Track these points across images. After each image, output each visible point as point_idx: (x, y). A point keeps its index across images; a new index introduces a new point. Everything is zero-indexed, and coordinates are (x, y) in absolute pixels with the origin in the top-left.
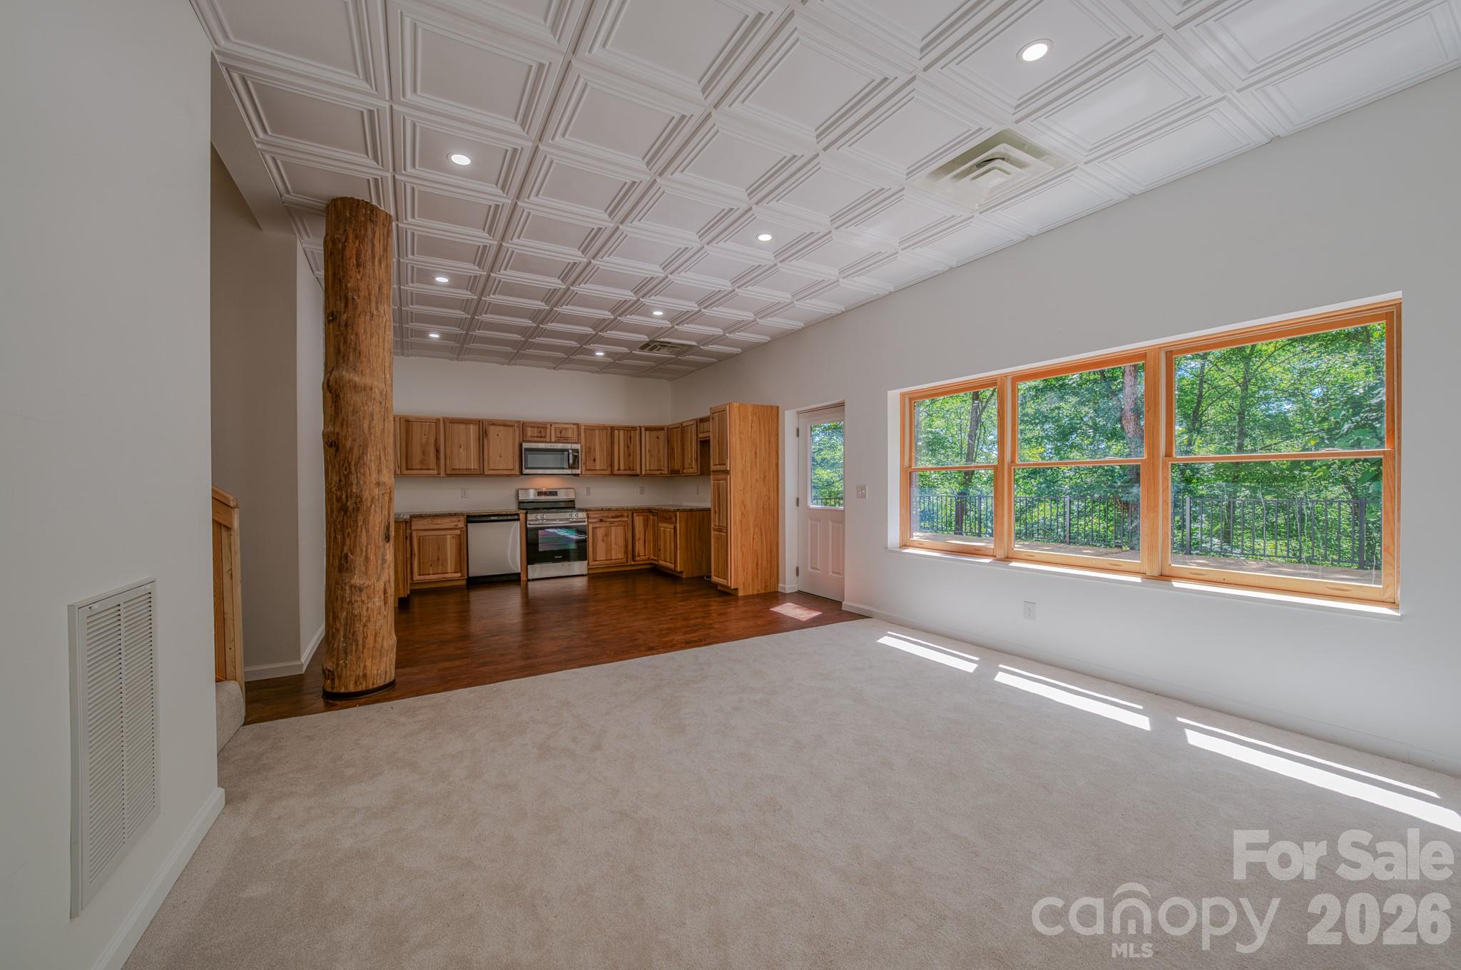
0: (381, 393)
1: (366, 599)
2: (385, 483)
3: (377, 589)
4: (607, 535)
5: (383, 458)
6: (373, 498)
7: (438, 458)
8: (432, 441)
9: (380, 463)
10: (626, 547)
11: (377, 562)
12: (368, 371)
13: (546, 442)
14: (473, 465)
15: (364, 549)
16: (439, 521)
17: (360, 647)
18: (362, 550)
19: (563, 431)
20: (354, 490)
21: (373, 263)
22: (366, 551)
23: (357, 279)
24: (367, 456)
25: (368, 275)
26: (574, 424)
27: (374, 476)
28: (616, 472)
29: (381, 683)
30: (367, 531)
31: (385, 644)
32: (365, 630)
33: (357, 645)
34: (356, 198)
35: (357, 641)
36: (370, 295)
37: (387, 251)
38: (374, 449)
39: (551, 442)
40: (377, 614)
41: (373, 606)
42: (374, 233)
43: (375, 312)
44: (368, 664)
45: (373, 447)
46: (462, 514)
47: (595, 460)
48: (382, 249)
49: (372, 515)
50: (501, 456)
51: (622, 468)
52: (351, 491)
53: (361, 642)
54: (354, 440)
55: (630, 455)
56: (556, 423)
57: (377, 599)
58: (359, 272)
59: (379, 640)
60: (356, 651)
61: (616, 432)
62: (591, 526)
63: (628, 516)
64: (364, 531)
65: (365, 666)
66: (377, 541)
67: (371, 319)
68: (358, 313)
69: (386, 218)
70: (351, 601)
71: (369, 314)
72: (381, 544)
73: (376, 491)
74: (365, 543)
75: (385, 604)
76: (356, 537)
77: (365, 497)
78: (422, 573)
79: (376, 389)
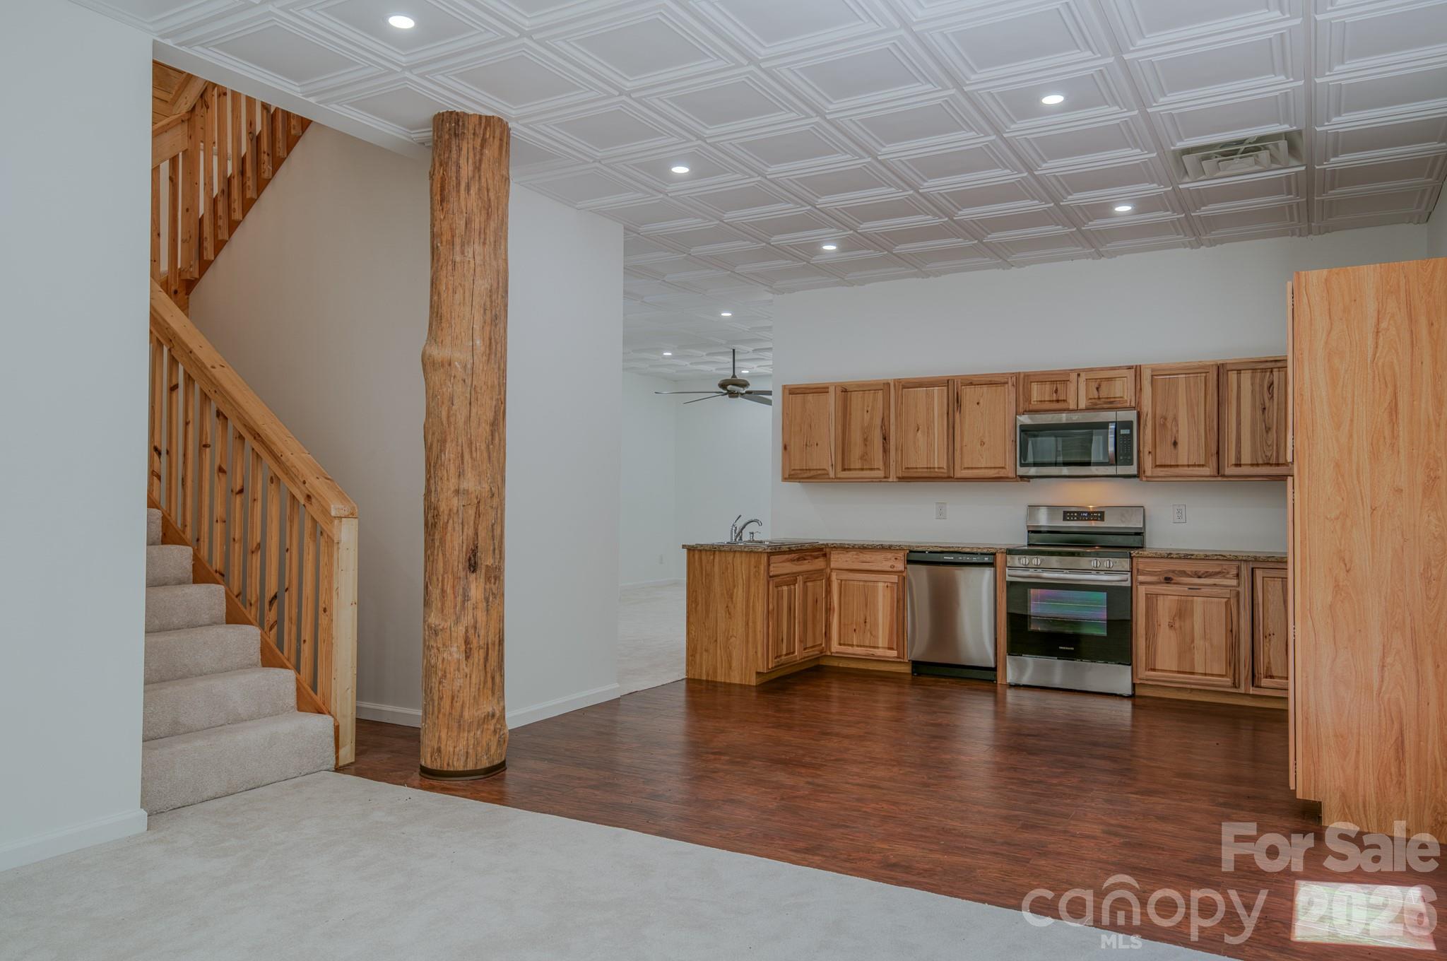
0: (465, 367)
1: (442, 646)
2: (468, 491)
3: (454, 634)
4: (1182, 613)
5: (467, 456)
6: (450, 510)
7: (886, 451)
8: (878, 422)
9: (463, 463)
10: (1233, 647)
11: (455, 597)
12: (448, 340)
13: (1068, 410)
14: (939, 461)
15: (440, 579)
16: (867, 556)
17: (436, 709)
18: (438, 579)
19: (1104, 384)
20: (433, 500)
21: (458, 191)
22: (443, 581)
23: (441, 220)
24: (445, 454)
25: (451, 212)
26: (1130, 368)
27: (454, 480)
28: (1229, 471)
29: (459, 766)
30: (444, 555)
31: (466, 714)
32: (441, 688)
33: (433, 706)
34: (441, 112)
35: (433, 700)
36: (453, 237)
37: (479, 170)
38: (455, 443)
39: (1077, 410)
40: (455, 670)
41: (450, 658)
42: (460, 150)
43: (458, 259)
44: (444, 735)
45: (452, 441)
46: (900, 548)
47: (1175, 444)
48: (471, 168)
49: (449, 534)
50: (983, 443)
51: (1246, 458)
52: (431, 499)
53: (436, 703)
54: (433, 434)
55: (1268, 430)
56: (1091, 370)
57: (454, 649)
58: (442, 209)
59: (458, 705)
60: (432, 714)
61: (1233, 376)
63: (1238, 576)
64: (440, 555)
65: (439, 737)
66: (455, 570)
67: (454, 269)
68: (440, 264)
69: (480, 124)
70: (429, 646)
71: (450, 263)
72: (462, 574)
73: (455, 501)
74: (441, 572)
75: (467, 658)
76: (433, 561)
77: (441, 510)
78: (842, 642)
79: (456, 363)
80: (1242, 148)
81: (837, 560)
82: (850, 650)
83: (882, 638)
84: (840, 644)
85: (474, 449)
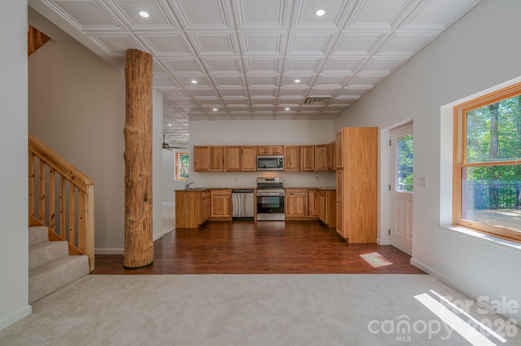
0: (142, 134)
1: (135, 226)
2: (144, 175)
3: (140, 222)
4: (295, 201)
5: (143, 164)
6: (138, 181)
7: (223, 164)
8: (221, 156)
9: (142, 166)
10: (304, 208)
11: (140, 210)
12: (136, 125)
13: (268, 155)
14: (237, 167)
15: (134, 204)
16: (221, 191)
17: (133, 248)
18: (133, 205)
19: (276, 149)
20: (131, 178)
21: (139, 76)
22: (135, 205)
23: (132, 85)
24: (135, 163)
25: (136, 82)
26: (281, 146)
27: (139, 172)
28: (301, 169)
29: (142, 265)
30: (136, 196)
31: (144, 248)
32: (135, 240)
33: (132, 246)
34: (132, 48)
35: (131, 245)
36: (137, 91)
37: (146, 70)
38: (139, 159)
39: (270, 155)
40: (140, 234)
41: (138, 230)
42: (140, 63)
43: (139, 98)
44: (136, 255)
45: (138, 159)
46: (230, 189)
47: (291, 163)
48: (143, 69)
49: (137, 189)
50: (248, 162)
51: (305, 167)
52: (130, 178)
53: (133, 246)
54: (131, 156)
55: (309, 161)
56: (273, 146)
57: (140, 227)
58: (133, 81)
59: (141, 245)
60: (131, 249)
61: (302, 149)
62: (287, 196)
63: (305, 192)
64: (134, 196)
65: (134, 256)
66: (140, 201)
67: (138, 101)
68: (132, 99)
69: (146, 55)
70: (129, 227)
71: (137, 99)
72: (142, 202)
73: (139, 179)
74: (135, 202)
75: (144, 229)
76: (131, 199)
77: (134, 181)
78: (214, 214)
79: (140, 133)
80: (319, 99)
81: (213, 193)
82: (217, 216)
83: (225, 211)
84: (214, 215)
85: (145, 162)
